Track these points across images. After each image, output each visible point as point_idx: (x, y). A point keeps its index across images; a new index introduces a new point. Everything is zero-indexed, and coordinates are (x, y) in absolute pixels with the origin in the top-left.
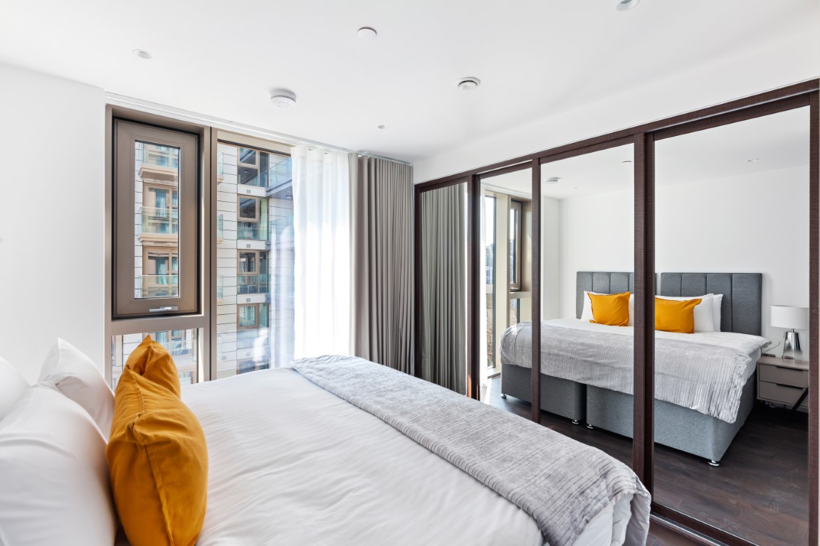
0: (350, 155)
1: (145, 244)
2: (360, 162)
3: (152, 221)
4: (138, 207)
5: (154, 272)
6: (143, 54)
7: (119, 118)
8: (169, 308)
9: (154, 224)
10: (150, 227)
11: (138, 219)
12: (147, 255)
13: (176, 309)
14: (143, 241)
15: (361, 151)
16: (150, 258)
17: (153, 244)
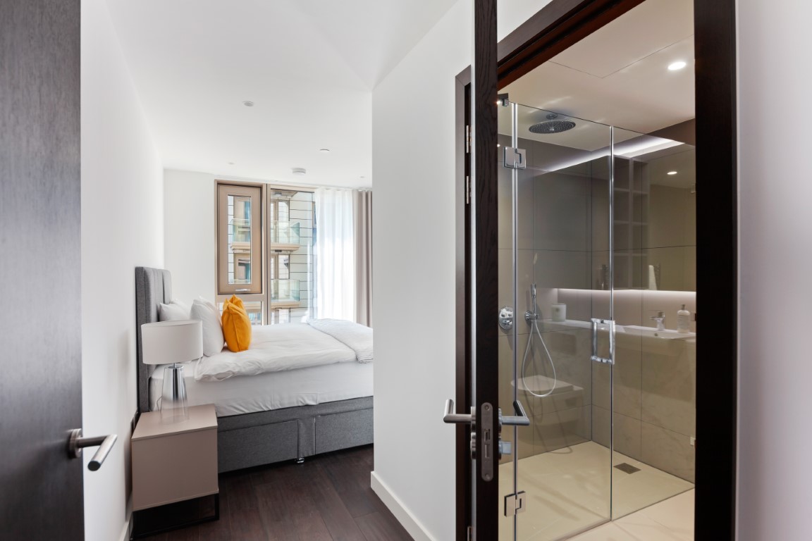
0: (353, 191)
1: (236, 252)
2: (360, 194)
3: (241, 230)
4: (230, 218)
5: (244, 277)
6: (231, 163)
7: (220, 184)
8: (246, 290)
9: (243, 232)
10: (240, 236)
11: (230, 229)
12: (237, 262)
13: (249, 290)
14: (234, 249)
15: (361, 188)
16: (240, 264)
17: (241, 251)
